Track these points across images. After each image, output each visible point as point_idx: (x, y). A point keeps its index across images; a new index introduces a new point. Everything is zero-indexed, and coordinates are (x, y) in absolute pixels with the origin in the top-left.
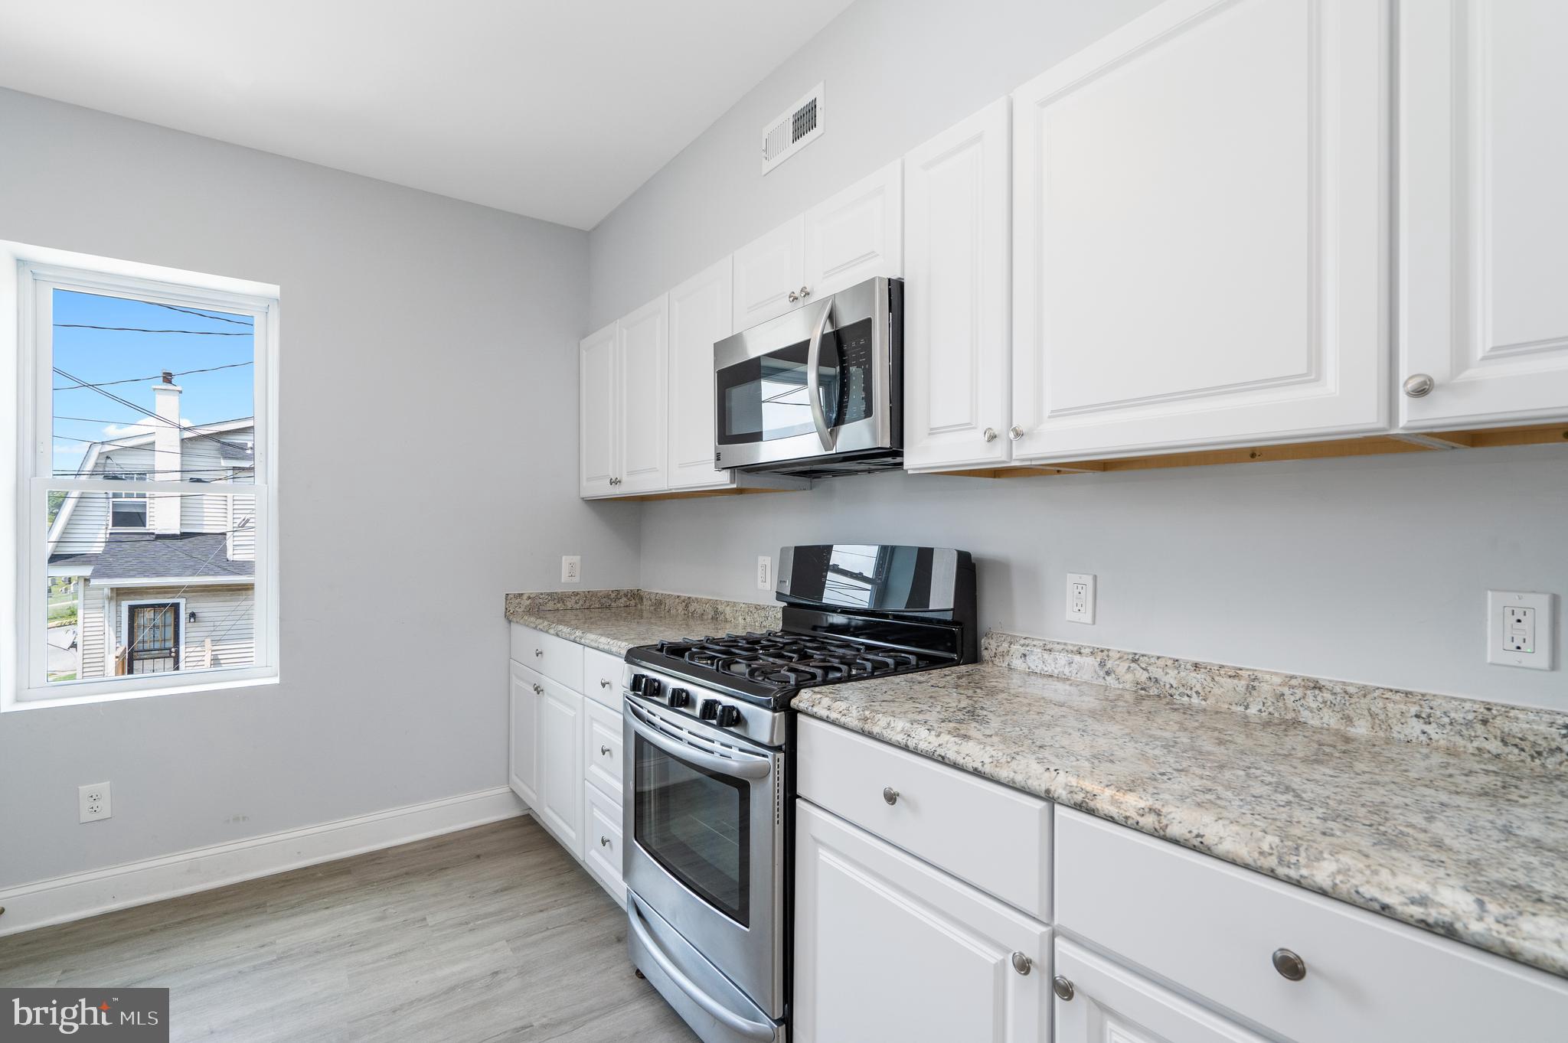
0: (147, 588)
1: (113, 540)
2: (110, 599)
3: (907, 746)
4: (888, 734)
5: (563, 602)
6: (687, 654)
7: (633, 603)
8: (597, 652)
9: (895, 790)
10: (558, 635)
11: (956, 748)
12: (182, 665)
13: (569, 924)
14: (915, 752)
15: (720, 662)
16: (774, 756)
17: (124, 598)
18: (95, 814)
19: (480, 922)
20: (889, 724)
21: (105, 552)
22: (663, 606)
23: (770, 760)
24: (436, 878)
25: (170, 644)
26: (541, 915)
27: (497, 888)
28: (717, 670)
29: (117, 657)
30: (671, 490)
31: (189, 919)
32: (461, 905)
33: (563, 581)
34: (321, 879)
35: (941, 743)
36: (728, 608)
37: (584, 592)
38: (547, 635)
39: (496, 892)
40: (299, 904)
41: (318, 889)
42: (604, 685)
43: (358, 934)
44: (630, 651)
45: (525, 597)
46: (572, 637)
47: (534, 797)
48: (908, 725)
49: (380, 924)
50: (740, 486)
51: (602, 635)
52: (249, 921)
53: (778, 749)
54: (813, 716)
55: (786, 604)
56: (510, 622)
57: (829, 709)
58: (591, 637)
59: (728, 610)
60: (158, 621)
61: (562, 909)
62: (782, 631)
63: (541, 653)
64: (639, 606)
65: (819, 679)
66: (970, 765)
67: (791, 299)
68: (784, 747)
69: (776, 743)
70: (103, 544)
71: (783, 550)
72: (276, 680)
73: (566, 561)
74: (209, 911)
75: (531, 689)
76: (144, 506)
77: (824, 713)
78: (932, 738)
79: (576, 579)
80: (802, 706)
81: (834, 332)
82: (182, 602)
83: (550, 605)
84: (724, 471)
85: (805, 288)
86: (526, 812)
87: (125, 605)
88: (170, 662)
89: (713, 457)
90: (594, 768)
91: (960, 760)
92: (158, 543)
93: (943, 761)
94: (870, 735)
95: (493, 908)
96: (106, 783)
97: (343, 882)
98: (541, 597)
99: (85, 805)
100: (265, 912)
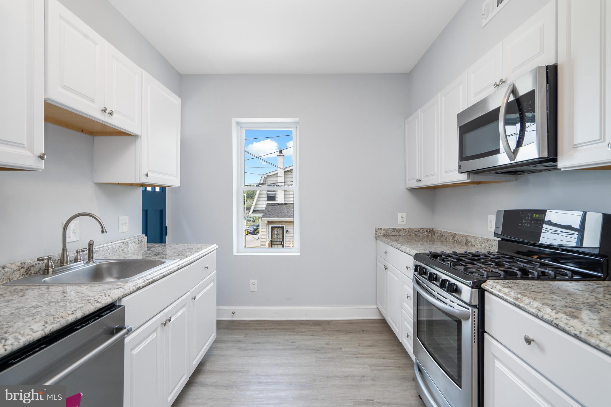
0: (275, 221)
1: (268, 205)
2: (267, 224)
3: (537, 315)
4: (528, 308)
5: (399, 232)
6: (438, 258)
7: (430, 234)
8: (405, 254)
9: (531, 337)
10: (392, 246)
11: (566, 321)
12: (285, 246)
13: (393, 367)
14: (542, 319)
15: (452, 263)
16: (472, 310)
17: (270, 224)
18: (254, 289)
19: (360, 355)
20: (530, 303)
21: (266, 209)
22: (443, 237)
23: (470, 311)
24: (347, 335)
25: (281, 240)
26: (383, 360)
27: (368, 345)
28: (451, 266)
29: (268, 243)
30: (442, 183)
32: (355, 347)
33: (398, 223)
34: (312, 325)
35: (557, 317)
36: (473, 239)
37: (408, 229)
38: (388, 245)
39: (368, 346)
40: (305, 332)
41: (310, 328)
42: (407, 268)
43: (320, 347)
44: (416, 255)
45: (383, 229)
46: (397, 247)
47: (385, 312)
48: (541, 305)
49: (327, 346)
50: (472, 181)
51: (408, 247)
52: (290, 333)
53: (475, 306)
54: (492, 293)
55: (500, 239)
56: (377, 239)
57: (500, 291)
58: (404, 248)
59: (473, 240)
60: (278, 233)
61: (392, 360)
62: (497, 252)
63: (387, 253)
64: (433, 236)
65: (502, 276)
66: (573, 332)
67: (495, 86)
68: (478, 306)
69: (473, 304)
70: (265, 207)
71: (498, 212)
72: (299, 254)
73: (400, 215)
74: (280, 327)
75: (383, 267)
76: (275, 194)
77: (497, 293)
78: (553, 313)
79: (404, 223)
80: (487, 288)
81: (515, 100)
82: (284, 226)
83: (393, 234)
84: (464, 174)
85: (502, 79)
86: (383, 318)
87: (270, 226)
88: (281, 246)
89: (457, 168)
90: (404, 303)
91: (567, 328)
92: (279, 206)
93: (557, 326)
94: (518, 307)
95: (365, 351)
96: (257, 280)
97: (318, 328)
98: (389, 230)
99: (252, 286)
100: (295, 332)
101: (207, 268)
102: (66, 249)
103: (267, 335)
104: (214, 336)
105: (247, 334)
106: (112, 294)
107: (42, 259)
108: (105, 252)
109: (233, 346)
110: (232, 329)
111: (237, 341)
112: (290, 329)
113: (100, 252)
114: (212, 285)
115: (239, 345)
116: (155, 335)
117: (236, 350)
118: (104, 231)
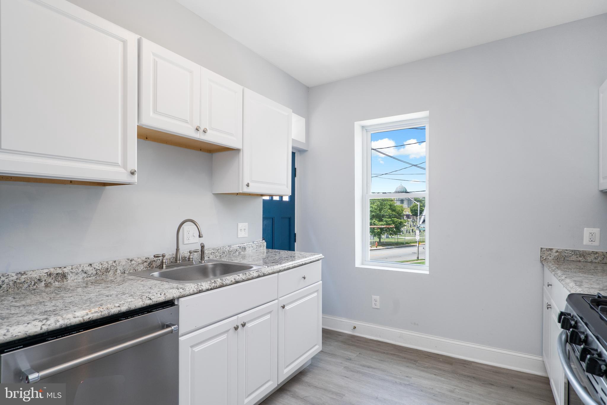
5: (584, 257)
18: (376, 306)
31: (394, 354)
33: (584, 244)
34: (441, 362)
37: (602, 252)
38: (552, 274)
40: (427, 368)
41: (437, 365)
43: (439, 393)
44: (570, 295)
45: (554, 251)
46: (559, 279)
49: (449, 394)
56: (543, 265)
63: (551, 285)
72: (428, 273)
73: (587, 231)
74: (401, 354)
79: (596, 244)
83: (574, 258)
96: (379, 297)
97: (447, 367)
98: (566, 252)
99: (373, 302)
100: (416, 364)
101: (304, 278)
102: (179, 249)
103: (381, 360)
104: (318, 348)
105: (361, 354)
106: (169, 293)
107: (156, 256)
108: (222, 254)
109: (341, 363)
110: (348, 345)
111: (348, 358)
112: (411, 360)
113: (216, 254)
114: (316, 295)
115: (348, 364)
116: (226, 337)
117: (342, 368)
118: (201, 235)
